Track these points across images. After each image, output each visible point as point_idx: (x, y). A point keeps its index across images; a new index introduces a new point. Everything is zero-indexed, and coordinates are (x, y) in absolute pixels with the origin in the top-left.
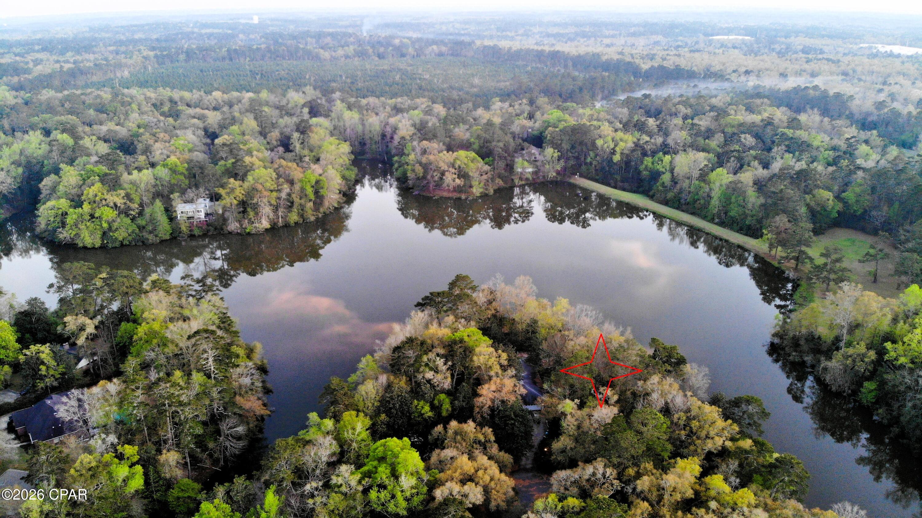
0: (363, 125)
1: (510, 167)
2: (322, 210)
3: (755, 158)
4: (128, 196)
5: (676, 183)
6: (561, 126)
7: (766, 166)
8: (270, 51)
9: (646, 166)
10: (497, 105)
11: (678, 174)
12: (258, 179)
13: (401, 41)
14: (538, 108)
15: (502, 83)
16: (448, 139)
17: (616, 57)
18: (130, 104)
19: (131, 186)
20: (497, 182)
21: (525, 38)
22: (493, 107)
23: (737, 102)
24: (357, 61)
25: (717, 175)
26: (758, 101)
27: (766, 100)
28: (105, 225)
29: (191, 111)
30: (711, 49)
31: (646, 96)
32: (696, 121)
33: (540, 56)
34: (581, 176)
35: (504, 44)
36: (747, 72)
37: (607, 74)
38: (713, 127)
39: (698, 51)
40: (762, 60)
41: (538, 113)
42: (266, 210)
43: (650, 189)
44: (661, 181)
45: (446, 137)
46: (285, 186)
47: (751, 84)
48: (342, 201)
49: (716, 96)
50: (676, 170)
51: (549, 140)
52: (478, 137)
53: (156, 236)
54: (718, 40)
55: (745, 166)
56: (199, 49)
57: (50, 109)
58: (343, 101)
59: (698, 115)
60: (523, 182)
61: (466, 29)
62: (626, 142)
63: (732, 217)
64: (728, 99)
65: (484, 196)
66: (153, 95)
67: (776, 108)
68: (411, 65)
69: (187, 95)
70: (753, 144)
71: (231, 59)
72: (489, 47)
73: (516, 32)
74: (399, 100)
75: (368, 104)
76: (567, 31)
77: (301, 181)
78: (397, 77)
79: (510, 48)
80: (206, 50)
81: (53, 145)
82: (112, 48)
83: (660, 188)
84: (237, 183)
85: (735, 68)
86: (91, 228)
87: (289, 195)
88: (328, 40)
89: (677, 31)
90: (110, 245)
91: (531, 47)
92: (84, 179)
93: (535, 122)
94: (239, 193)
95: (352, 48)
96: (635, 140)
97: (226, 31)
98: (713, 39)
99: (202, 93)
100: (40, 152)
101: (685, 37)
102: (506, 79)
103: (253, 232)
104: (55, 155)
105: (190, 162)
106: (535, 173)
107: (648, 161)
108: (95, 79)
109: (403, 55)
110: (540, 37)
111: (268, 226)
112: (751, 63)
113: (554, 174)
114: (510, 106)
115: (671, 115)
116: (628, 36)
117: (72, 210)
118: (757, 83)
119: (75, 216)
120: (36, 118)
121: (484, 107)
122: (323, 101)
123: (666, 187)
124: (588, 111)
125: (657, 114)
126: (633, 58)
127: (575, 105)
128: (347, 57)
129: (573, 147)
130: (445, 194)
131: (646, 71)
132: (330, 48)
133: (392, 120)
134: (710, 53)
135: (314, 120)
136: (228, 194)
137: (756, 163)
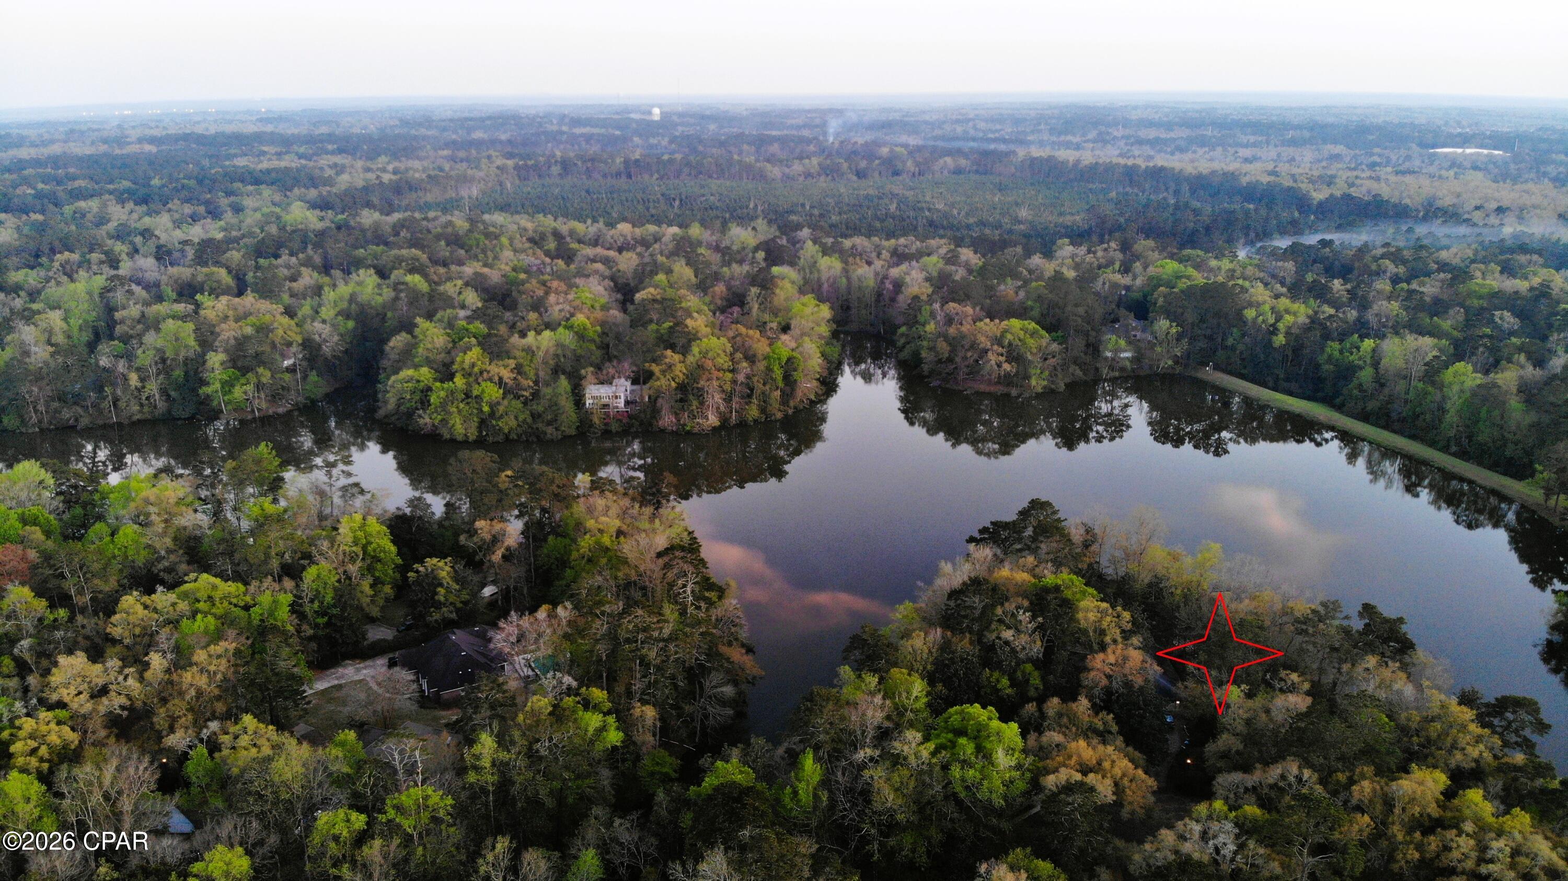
0: (848, 279)
1: (1094, 348)
2: (792, 404)
3: (1520, 349)
4: (519, 369)
5: (1382, 385)
6: (1182, 284)
7: (1539, 362)
8: (689, 164)
9: (1330, 356)
10: (1066, 250)
11: (1387, 371)
12: (707, 352)
13: (892, 151)
14: (1137, 257)
15: (1068, 218)
16: (988, 301)
17: (1265, 179)
18: (497, 237)
19: (524, 354)
20: (1071, 370)
21: (1100, 145)
22: (1059, 253)
23: (1484, 257)
24: (823, 182)
25: (1455, 374)
26: (1523, 258)
27: (1535, 257)
28: (486, 409)
29: (589, 251)
30: (1432, 169)
31: (1324, 243)
32: (1414, 285)
33: (1130, 174)
34: (1216, 368)
35: (1066, 155)
36: (1500, 210)
37: (1251, 206)
38: (1445, 297)
39: (1410, 172)
40: (1527, 192)
41: (1138, 264)
42: (715, 399)
43: (1337, 393)
44: (1356, 381)
45: (986, 297)
46: (745, 364)
47: (1507, 231)
48: (820, 392)
49: (1447, 248)
50: (1384, 362)
51: (1161, 307)
52: (1039, 299)
53: (557, 429)
54: (1446, 155)
55: (1504, 362)
56: (581, 157)
57: (379, 239)
58: (815, 242)
59: (1417, 277)
60: (1117, 374)
61: (996, 131)
62: (1295, 314)
63: (1480, 444)
64: (1470, 253)
65: (1049, 393)
66: (529, 225)
67: (1553, 271)
68: (912, 189)
69: (580, 227)
70: (1516, 327)
71: (629, 176)
72: (1040, 159)
73: (1084, 135)
74: (902, 241)
75: (853, 247)
76: (1172, 135)
77: (766, 358)
78: (893, 207)
79: (1078, 161)
80: (592, 160)
81: (401, 291)
82: (445, 153)
83: (1355, 392)
84: (677, 357)
85: (1478, 203)
86: (464, 413)
87: (748, 377)
88: (775, 148)
89: (1371, 137)
90: (490, 439)
91: (1115, 160)
92: (453, 341)
93: (1134, 278)
94: (680, 370)
95: (815, 161)
96: (1310, 312)
97: (610, 131)
98: (1435, 154)
99: (601, 225)
100: (380, 300)
101: (1386, 148)
102: (1074, 211)
103: (696, 430)
104: (403, 305)
105: (603, 324)
106: (1137, 360)
107: (1333, 347)
108: (429, 198)
109: (896, 173)
110: (1126, 144)
111: (717, 423)
112: (1506, 194)
113: (1170, 362)
114: (1089, 252)
115: (1370, 275)
116: (1283, 145)
117: (438, 384)
118: (1519, 228)
119: (443, 394)
120: (362, 250)
121: (1041, 253)
122: (783, 241)
123: (1365, 391)
124: (1226, 264)
125: (1345, 272)
126: (1295, 181)
127: (1200, 252)
128: (808, 175)
129: (1202, 320)
130: (983, 387)
131: (1320, 204)
132: (781, 161)
133: (895, 272)
134: (1432, 176)
135: (776, 270)
136: (663, 372)
137: (1522, 358)
